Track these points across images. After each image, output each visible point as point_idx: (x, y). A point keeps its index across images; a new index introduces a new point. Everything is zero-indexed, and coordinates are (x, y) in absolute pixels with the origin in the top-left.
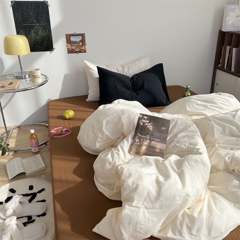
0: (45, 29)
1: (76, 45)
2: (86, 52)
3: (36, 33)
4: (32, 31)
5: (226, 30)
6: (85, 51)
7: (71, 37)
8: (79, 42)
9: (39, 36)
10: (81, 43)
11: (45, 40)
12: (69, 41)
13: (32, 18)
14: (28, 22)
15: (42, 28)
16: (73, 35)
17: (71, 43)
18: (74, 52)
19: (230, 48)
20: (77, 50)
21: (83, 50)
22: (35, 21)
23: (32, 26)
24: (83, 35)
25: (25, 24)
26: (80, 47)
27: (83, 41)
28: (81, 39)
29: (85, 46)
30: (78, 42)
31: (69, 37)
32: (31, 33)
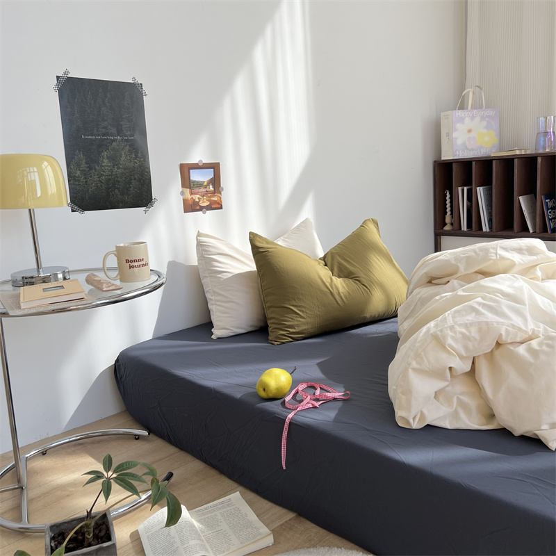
0: (134, 149)
1: (203, 190)
2: (221, 208)
4: (105, 154)
6: (219, 206)
7: (191, 171)
8: (208, 185)
9: (121, 166)
10: (211, 186)
11: (135, 179)
12: (187, 183)
13: (105, 121)
14: (95, 132)
15: (127, 147)
16: (196, 167)
17: (192, 186)
18: (198, 208)
20: (204, 202)
21: (215, 202)
22: (113, 130)
23: (105, 142)
24: (215, 167)
25: (88, 136)
26: (210, 197)
27: (216, 181)
28: (212, 176)
29: (221, 194)
30: (205, 184)
31: (186, 172)
32: (101, 159)
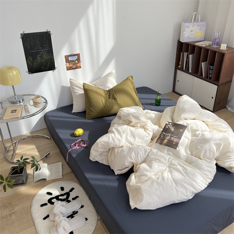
0: (48, 53)
1: (73, 63)
2: (81, 68)
3: (41, 57)
4: (38, 56)
5: (184, 41)
7: (69, 57)
8: (76, 61)
9: (44, 59)
11: (49, 62)
12: (67, 61)
13: (38, 45)
14: (35, 49)
15: (46, 53)
16: (71, 56)
17: (69, 62)
18: (72, 69)
19: (187, 55)
20: (74, 67)
21: (78, 66)
22: (41, 48)
23: (38, 52)
24: (78, 55)
25: (32, 51)
26: (76, 65)
27: (78, 59)
29: (80, 63)
30: (74, 61)
31: (67, 58)
32: (37, 57)
